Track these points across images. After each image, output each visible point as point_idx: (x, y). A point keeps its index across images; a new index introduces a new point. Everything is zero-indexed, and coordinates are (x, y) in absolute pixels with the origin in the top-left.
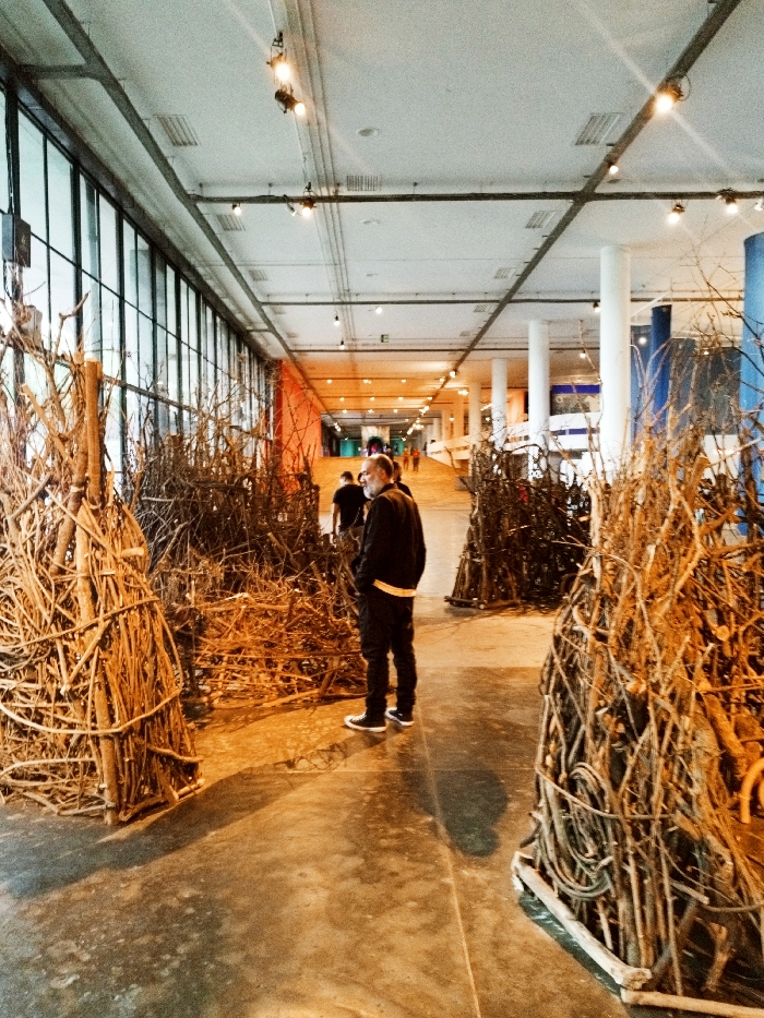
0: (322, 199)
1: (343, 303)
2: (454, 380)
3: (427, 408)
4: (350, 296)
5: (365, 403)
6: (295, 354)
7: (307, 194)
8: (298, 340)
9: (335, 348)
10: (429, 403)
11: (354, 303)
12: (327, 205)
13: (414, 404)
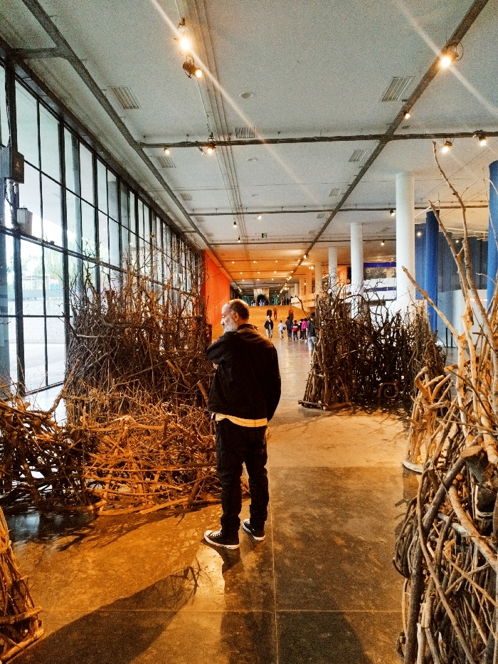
0: (220, 143)
1: (238, 214)
2: (307, 260)
3: (290, 277)
4: (242, 209)
5: (255, 275)
6: (212, 246)
7: (210, 140)
8: (213, 238)
9: (236, 242)
10: (292, 275)
11: (245, 213)
12: (224, 147)
13: (284, 275)
